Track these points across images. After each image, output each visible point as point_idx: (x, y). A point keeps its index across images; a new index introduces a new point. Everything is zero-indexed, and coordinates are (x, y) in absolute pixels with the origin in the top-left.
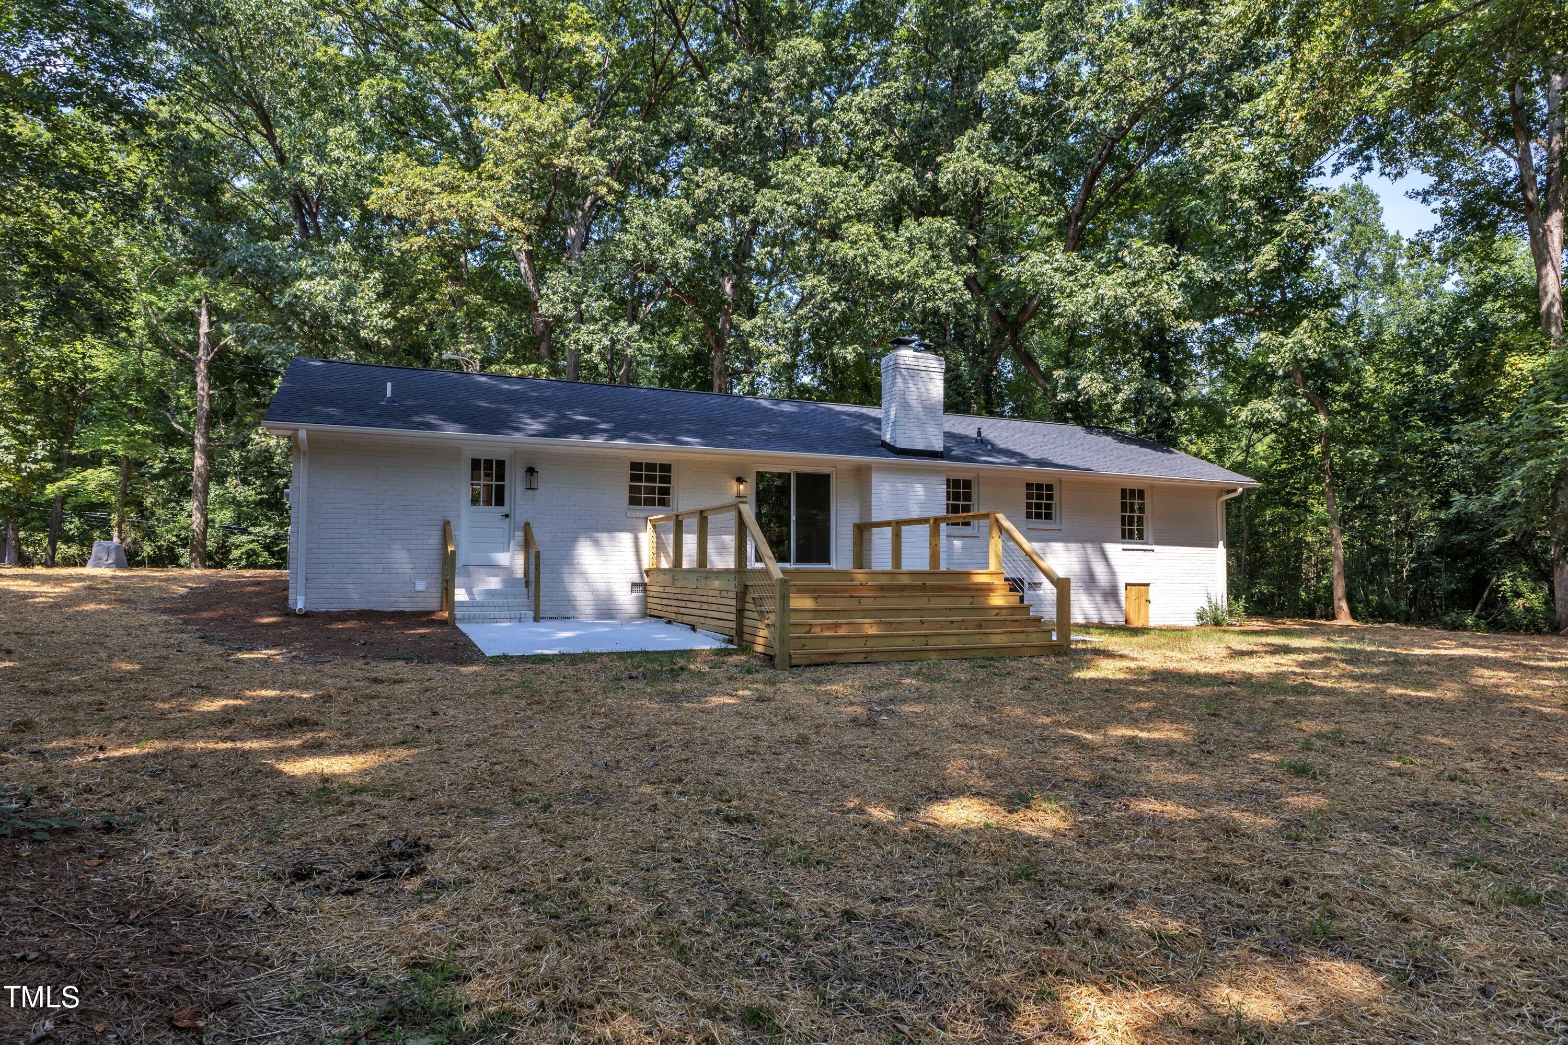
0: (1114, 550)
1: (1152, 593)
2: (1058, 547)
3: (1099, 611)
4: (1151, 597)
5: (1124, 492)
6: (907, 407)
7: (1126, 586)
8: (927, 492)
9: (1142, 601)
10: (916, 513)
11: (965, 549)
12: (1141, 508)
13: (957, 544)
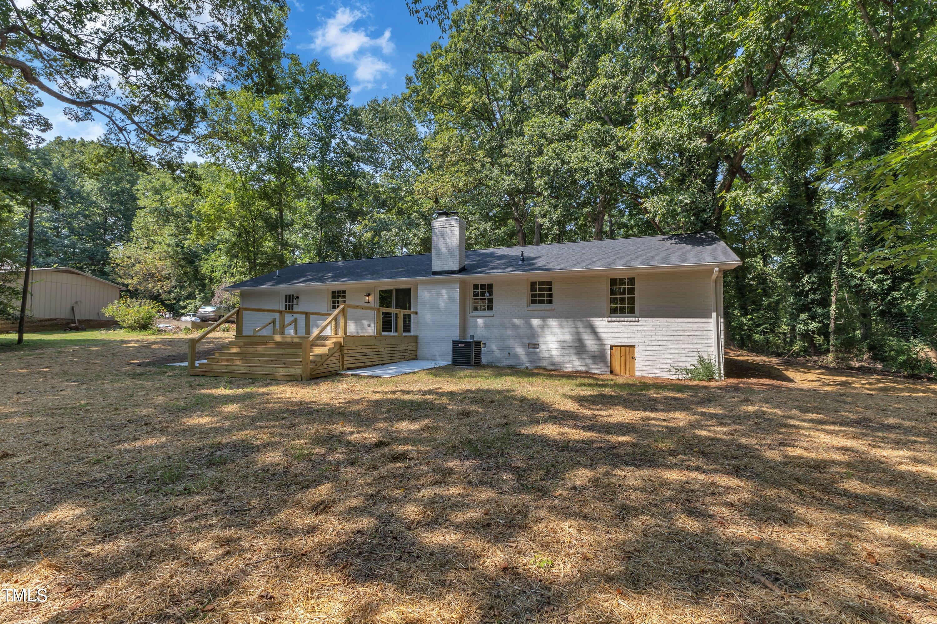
0: (601, 323)
1: (638, 353)
2: (553, 323)
3: (586, 365)
4: (636, 355)
5: (613, 282)
6: (438, 249)
7: (612, 347)
8: (448, 294)
9: (629, 358)
10: (442, 305)
11: (486, 324)
12: (632, 291)
13: (480, 321)
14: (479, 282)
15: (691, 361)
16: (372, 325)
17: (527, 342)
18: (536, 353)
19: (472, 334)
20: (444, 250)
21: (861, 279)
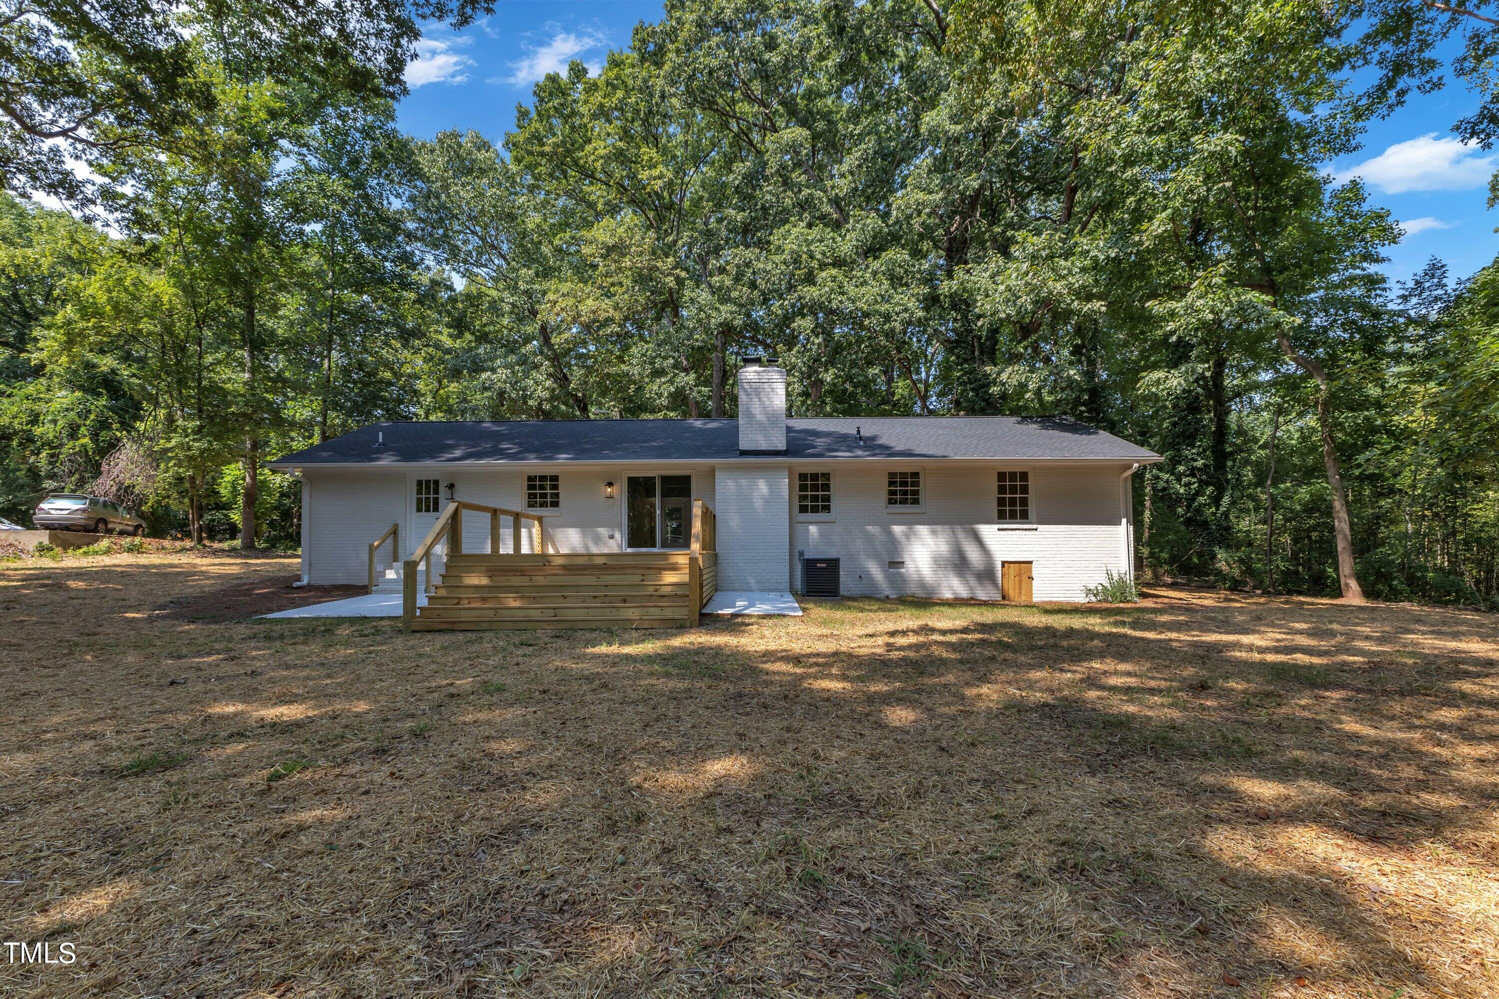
0: (989, 532)
1: (1036, 571)
2: (923, 530)
3: (971, 589)
4: (1035, 574)
5: (1001, 476)
6: (750, 415)
7: (1004, 563)
8: (770, 486)
9: (1025, 577)
10: (759, 504)
11: (821, 534)
12: (1025, 490)
13: (813, 529)
14: (809, 470)
15: (1098, 579)
16: (618, 536)
17: (887, 560)
18: (901, 575)
19: (800, 548)
20: (760, 417)
21: (1167, 481)
